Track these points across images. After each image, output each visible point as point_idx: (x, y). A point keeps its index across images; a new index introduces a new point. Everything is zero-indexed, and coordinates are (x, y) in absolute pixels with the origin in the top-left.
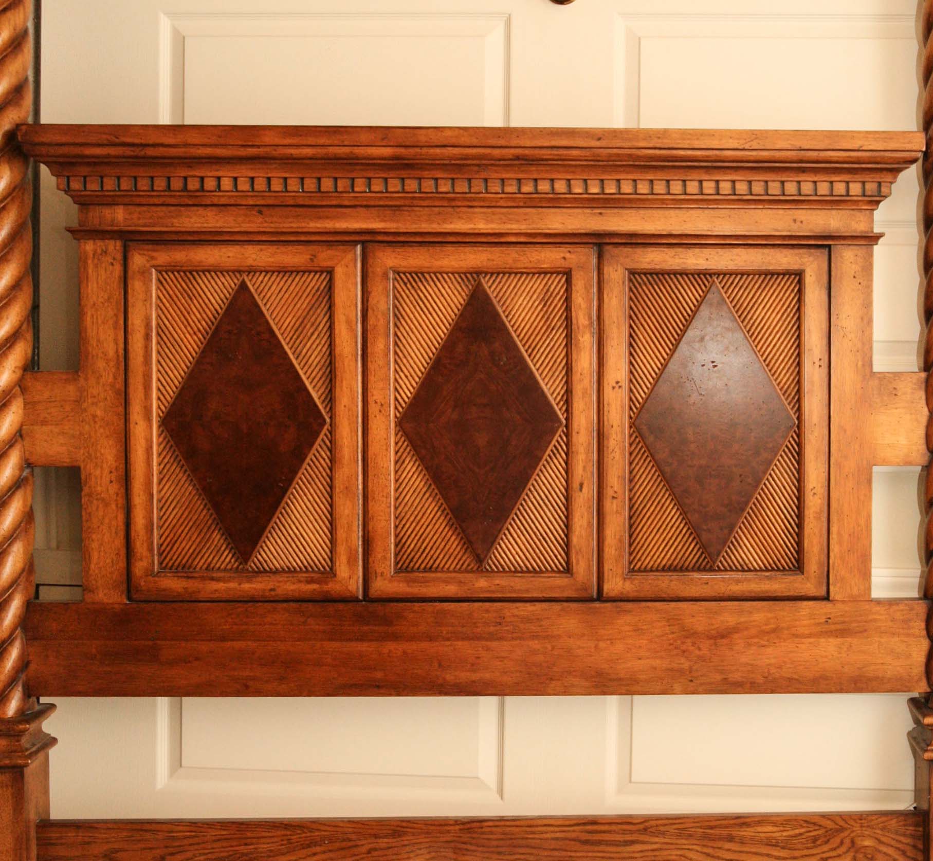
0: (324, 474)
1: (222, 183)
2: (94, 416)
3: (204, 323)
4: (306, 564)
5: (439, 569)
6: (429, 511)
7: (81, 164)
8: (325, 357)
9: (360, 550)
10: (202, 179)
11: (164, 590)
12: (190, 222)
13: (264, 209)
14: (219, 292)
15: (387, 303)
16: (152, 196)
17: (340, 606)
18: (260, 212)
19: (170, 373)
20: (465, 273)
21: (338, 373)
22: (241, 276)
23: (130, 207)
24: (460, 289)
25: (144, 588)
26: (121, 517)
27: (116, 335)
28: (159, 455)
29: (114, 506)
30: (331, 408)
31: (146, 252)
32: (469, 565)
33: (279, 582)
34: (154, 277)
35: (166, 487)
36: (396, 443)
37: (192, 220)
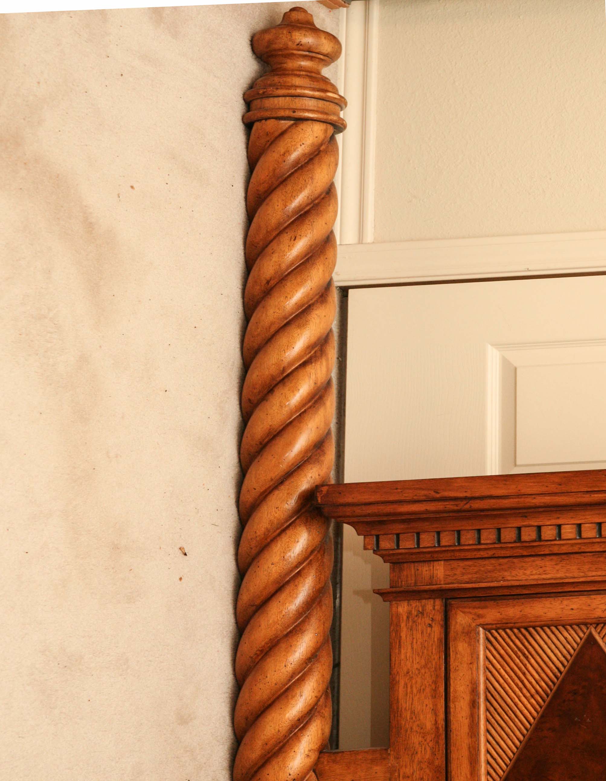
1: (563, 531)
3: (543, 684)
7: (394, 521)
10: (539, 528)
12: (524, 574)
14: (561, 647)
16: (479, 550)
22: (588, 628)
23: (451, 562)
27: (435, 705)
31: (470, 610)
34: (482, 636)
37: (528, 572)
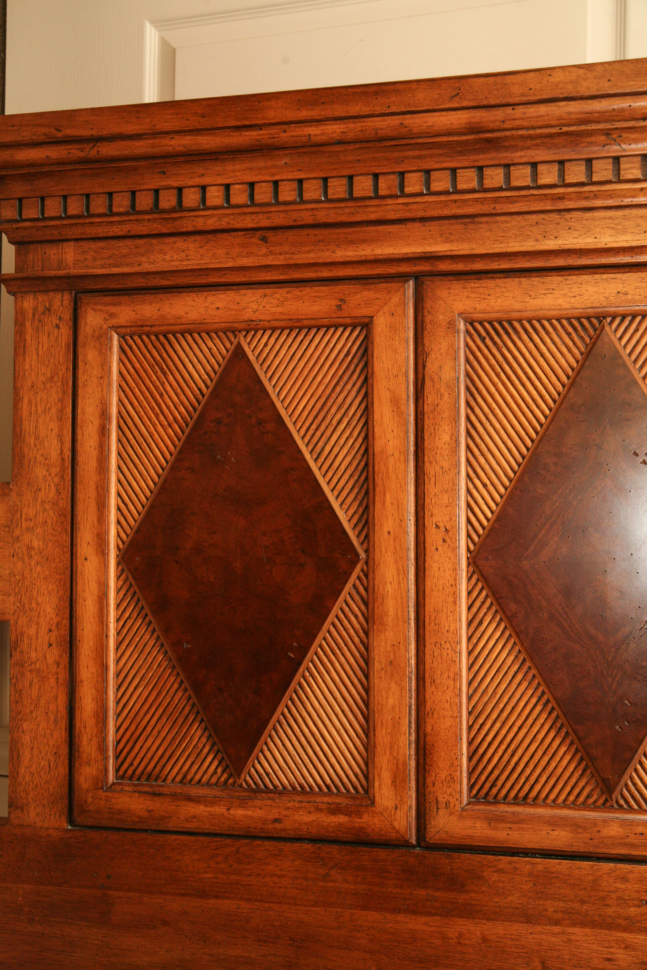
0: (357, 640)
1: (208, 195)
2: (30, 548)
3: (183, 410)
4: (328, 781)
5: (540, 801)
6: (522, 704)
8: (359, 457)
9: (413, 763)
11: (120, 812)
12: (164, 260)
13: (269, 234)
14: (204, 360)
15: (456, 369)
16: (111, 223)
17: (382, 853)
18: (264, 239)
19: (134, 484)
20: (578, 319)
21: (378, 481)
22: (236, 337)
23: (82, 243)
24: (570, 344)
25: (91, 808)
26: (62, 699)
27: (61, 429)
28: (118, 606)
29: (52, 682)
30: (367, 536)
31: (102, 307)
32: (588, 797)
33: (287, 809)
34: (115, 343)
35: (128, 654)
36: (469, 593)
37: (168, 257)
